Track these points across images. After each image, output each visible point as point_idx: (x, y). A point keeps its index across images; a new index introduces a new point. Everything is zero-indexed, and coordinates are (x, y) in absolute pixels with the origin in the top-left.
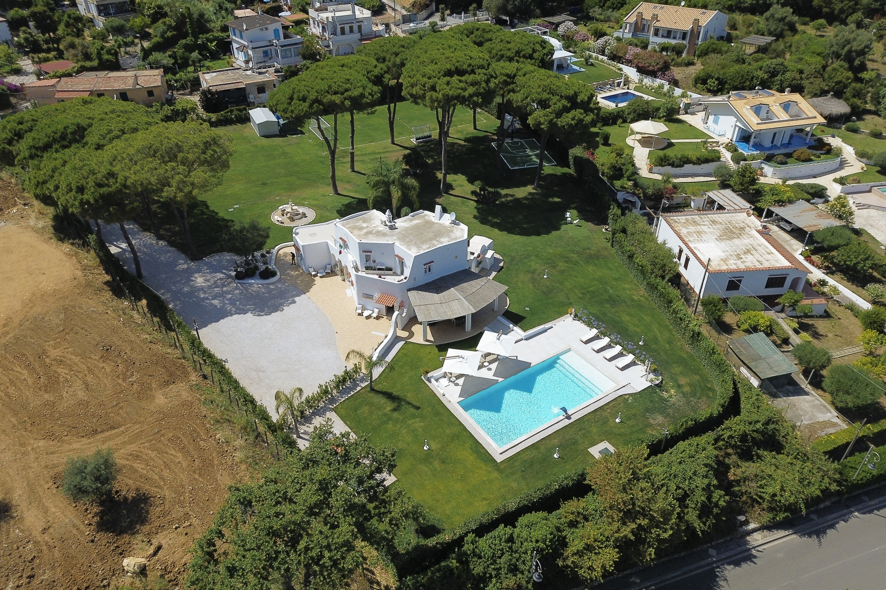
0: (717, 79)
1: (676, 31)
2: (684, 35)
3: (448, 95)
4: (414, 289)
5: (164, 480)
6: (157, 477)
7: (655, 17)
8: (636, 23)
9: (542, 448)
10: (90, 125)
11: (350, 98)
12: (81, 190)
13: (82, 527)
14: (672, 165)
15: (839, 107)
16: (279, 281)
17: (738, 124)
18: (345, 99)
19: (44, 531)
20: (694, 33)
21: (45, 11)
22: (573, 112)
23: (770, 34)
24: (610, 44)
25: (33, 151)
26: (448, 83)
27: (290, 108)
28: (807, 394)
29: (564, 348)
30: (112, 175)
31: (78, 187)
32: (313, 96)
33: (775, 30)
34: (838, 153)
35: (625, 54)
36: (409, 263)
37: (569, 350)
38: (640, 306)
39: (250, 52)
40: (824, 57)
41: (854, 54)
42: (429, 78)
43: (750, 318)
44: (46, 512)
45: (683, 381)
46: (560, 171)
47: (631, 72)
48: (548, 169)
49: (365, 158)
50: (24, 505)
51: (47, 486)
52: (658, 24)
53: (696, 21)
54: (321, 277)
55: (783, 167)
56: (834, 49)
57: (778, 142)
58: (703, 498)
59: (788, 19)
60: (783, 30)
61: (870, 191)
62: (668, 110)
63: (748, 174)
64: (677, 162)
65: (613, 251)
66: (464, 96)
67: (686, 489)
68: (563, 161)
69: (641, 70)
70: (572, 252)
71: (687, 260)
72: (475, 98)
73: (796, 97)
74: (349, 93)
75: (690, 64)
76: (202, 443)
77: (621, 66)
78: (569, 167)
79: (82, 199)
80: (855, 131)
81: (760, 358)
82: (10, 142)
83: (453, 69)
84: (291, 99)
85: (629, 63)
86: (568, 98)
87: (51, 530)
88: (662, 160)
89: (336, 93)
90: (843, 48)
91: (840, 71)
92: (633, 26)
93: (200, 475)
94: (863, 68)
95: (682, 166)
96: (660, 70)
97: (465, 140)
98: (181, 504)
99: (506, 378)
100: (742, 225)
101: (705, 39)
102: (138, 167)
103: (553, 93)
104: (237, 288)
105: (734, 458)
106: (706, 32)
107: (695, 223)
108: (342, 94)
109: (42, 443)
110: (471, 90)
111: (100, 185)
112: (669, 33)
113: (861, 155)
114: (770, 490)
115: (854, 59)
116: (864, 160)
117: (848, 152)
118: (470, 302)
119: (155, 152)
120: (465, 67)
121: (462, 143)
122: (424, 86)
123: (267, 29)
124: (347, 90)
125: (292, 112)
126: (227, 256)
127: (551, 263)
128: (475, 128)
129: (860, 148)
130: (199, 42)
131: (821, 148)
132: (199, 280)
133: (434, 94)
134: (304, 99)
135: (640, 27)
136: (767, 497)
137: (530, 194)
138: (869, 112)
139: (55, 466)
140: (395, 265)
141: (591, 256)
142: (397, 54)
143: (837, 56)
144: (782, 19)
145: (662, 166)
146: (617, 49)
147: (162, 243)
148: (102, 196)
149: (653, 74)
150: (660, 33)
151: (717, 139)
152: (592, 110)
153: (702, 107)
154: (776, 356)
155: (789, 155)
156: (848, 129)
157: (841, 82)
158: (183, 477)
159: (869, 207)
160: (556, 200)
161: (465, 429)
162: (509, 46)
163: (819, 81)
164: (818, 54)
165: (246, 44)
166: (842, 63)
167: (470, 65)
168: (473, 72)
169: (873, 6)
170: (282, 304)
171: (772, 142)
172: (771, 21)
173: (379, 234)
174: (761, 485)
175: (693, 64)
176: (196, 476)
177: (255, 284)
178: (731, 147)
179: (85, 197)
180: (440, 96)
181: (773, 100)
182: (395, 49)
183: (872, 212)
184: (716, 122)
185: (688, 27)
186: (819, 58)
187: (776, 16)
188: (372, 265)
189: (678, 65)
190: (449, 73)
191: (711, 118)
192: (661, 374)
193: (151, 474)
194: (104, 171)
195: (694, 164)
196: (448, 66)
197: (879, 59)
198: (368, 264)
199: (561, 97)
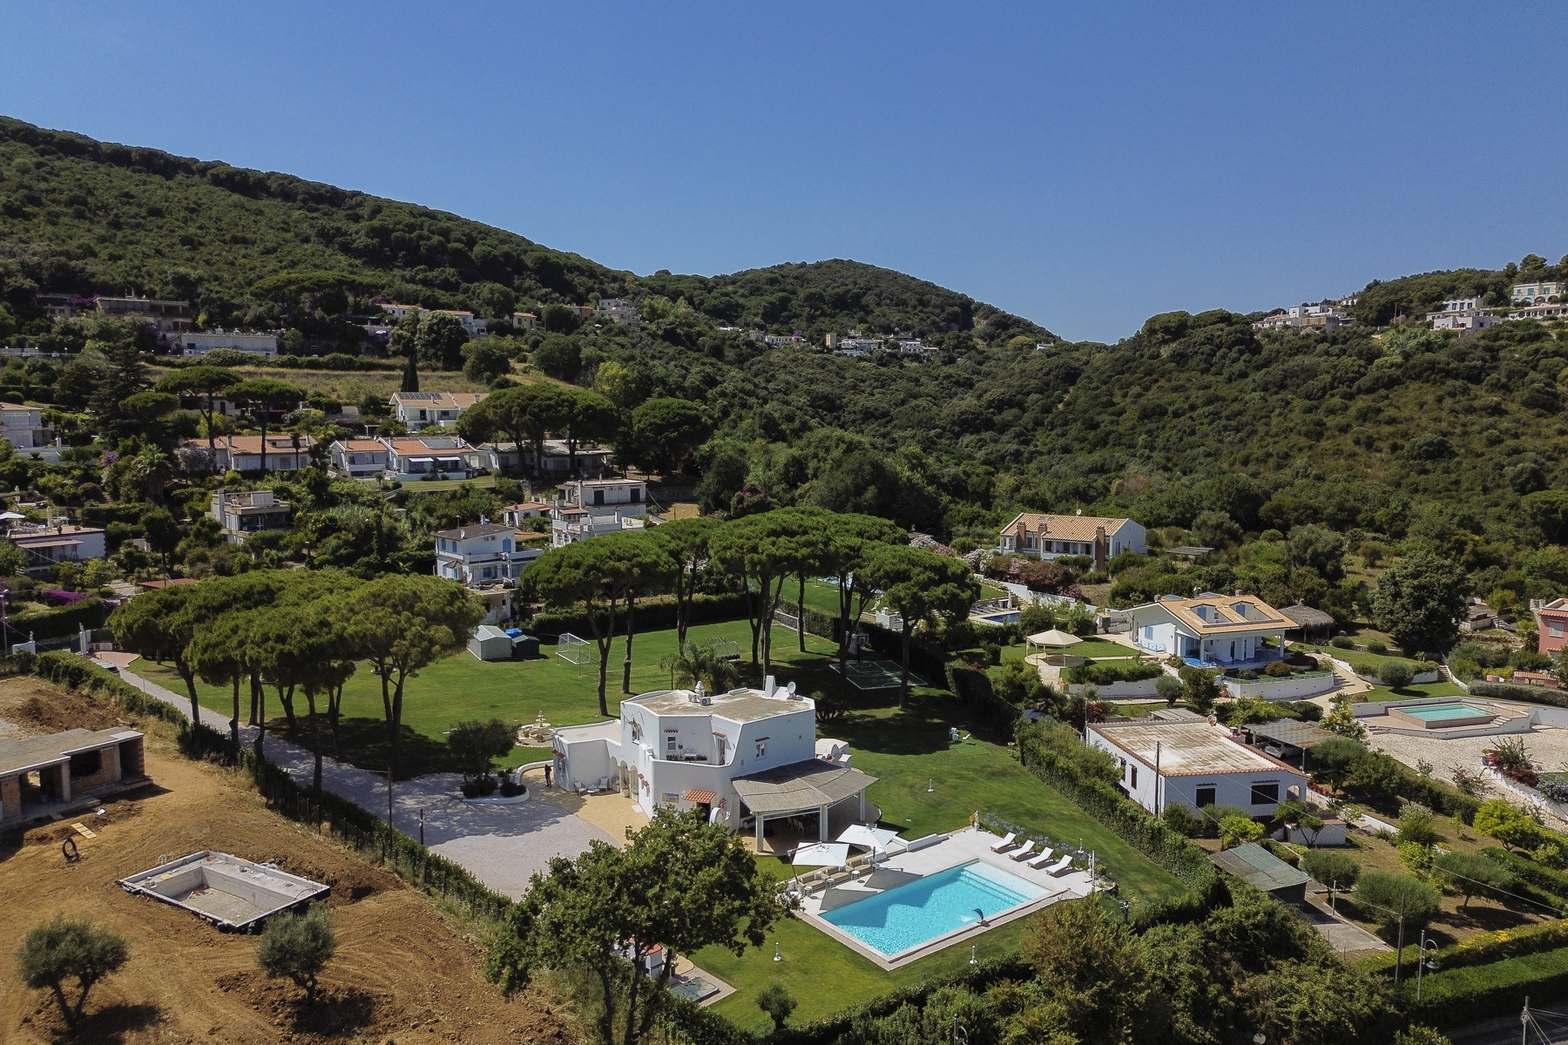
0: (1142, 592)
1: (1075, 544)
2: (1088, 547)
3: (774, 556)
4: (741, 778)
5: (388, 979)
6: (380, 977)
7: (1043, 528)
8: (1019, 537)
9: (951, 955)
10: (279, 589)
11: (640, 565)
12: (281, 639)
13: (270, 1029)
14: (1096, 680)
15: (1318, 618)
16: (529, 800)
17: (1179, 632)
18: (633, 566)
19: (212, 1032)
20: (1101, 546)
21: (167, 518)
22: (944, 585)
23: (1206, 544)
24: (985, 558)
25: (204, 611)
26: (774, 544)
27: (557, 577)
28: (1337, 922)
29: (968, 858)
30: (324, 624)
31: (278, 636)
32: (590, 561)
33: (1212, 539)
34: (1328, 669)
35: (1009, 566)
36: (733, 740)
37: (977, 860)
38: (1072, 819)
39: (466, 569)
40: (1284, 564)
41: (1322, 558)
42: (748, 539)
43: (1232, 824)
44: (213, 1014)
45: (1146, 888)
46: (935, 692)
47: (1021, 591)
48: (918, 690)
49: (643, 681)
50: (177, 1008)
51: (209, 990)
52: (1048, 536)
53: (1101, 530)
54: (592, 794)
55: (1253, 684)
56: (1294, 552)
57: (1239, 655)
58: (1192, 988)
59: (1226, 526)
60: (1222, 539)
61: (1386, 714)
62: (1079, 623)
63: (1203, 680)
64: (1102, 677)
65: (1026, 769)
66: (796, 557)
67: (1167, 977)
68: (938, 680)
69: (1034, 586)
70: (967, 769)
71: (1134, 771)
72: (811, 561)
73: (1252, 599)
74: (639, 559)
75: (1101, 581)
76: (442, 944)
77: (1005, 584)
78: (948, 688)
79: (282, 651)
80: (1349, 646)
81: (1257, 870)
82: (156, 614)
83: (779, 529)
84: (559, 566)
85: (1015, 578)
86: (933, 568)
87: (223, 1031)
88: (1078, 673)
89: (620, 559)
90: (1305, 552)
91: (1311, 579)
92: (1015, 541)
93: (444, 973)
94: (1338, 574)
95: (1110, 683)
96: (1060, 583)
97: (790, 663)
98: (422, 1002)
99: (887, 889)
100: (1205, 734)
101: (1117, 552)
102: (360, 617)
103: (914, 564)
104: (467, 809)
105: (1235, 965)
106: (1118, 545)
107: (1138, 733)
108: (629, 560)
109: (194, 949)
110: (804, 551)
111: (309, 634)
112: (1066, 546)
113: (1363, 671)
114: (1296, 1008)
115: (1326, 565)
116: (1368, 678)
117: (1343, 668)
118: (825, 792)
119: (385, 600)
120: (794, 527)
121: (787, 665)
122: (742, 548)
123: (493, 538)
124: (635, 556)
125: (560, 581)
126: (449, 778)
127: (939, 780)
128: (803, 649)
129: (1358, 664)
130: (388, 560)
131: (1302, 663)
132: (409, 803)
133: (756, 556)
134: (577, 566)
135: (1023, 542)
136: (1294, 1018)
137: (897, 715)
138: (1363, 626)
139: (217, 971)
140: (712, 752)
141: (993, 774)
142: (696, 534)
143: (1303, 562)
144: (1219, 526)
145: (1082, 683)
146: (996, 563)
147: (345, 767)
148: (310, 647)
149: (1051, 589)
150: (1054, 547)
151: (1155, 655)
152: (969, 587)
153: (1127, 626)
154: (1279, 867)
155: (1261, 672)
156: (1338, 645)
157: (1312, 590)
158: (421, 976)
159: (1388, 731)
160: (936, 721)
161: (833, 940)
162: (847, 527)
163: (1281, 587)
164: (1276, 561)
165: (461, 558)
166: (1308, 568)
167: (800, 526)
168: (805, 533)
169: (1339, 517)
170: (540, 825)
171: (1232, 655)
172: (1203, 529)
173: (686, 709)
174: (1282, 1002)
175: (1106, 581)
176: (439, 975)
177: (495, 804)
178: (1174, 661)
179: (287, 647)
180: (764, 557)
181: (1222, 603)
182: (695, 529)
183: (1395, 737)
184: (1149, 635)
185: (1091, 537)
186: (1277, 566)
187: (1210, 523)
188: (677, 752)
189: (1085, 582)
190: (774, 533)
191: (1142, 631)
192: (1114, 880)
193: (368, 974)
194: (313, 619)
195: (1127, 680)
196: (773, 526)
197: (1361, 570)
198: (671, 753)
199: (926, 568)
